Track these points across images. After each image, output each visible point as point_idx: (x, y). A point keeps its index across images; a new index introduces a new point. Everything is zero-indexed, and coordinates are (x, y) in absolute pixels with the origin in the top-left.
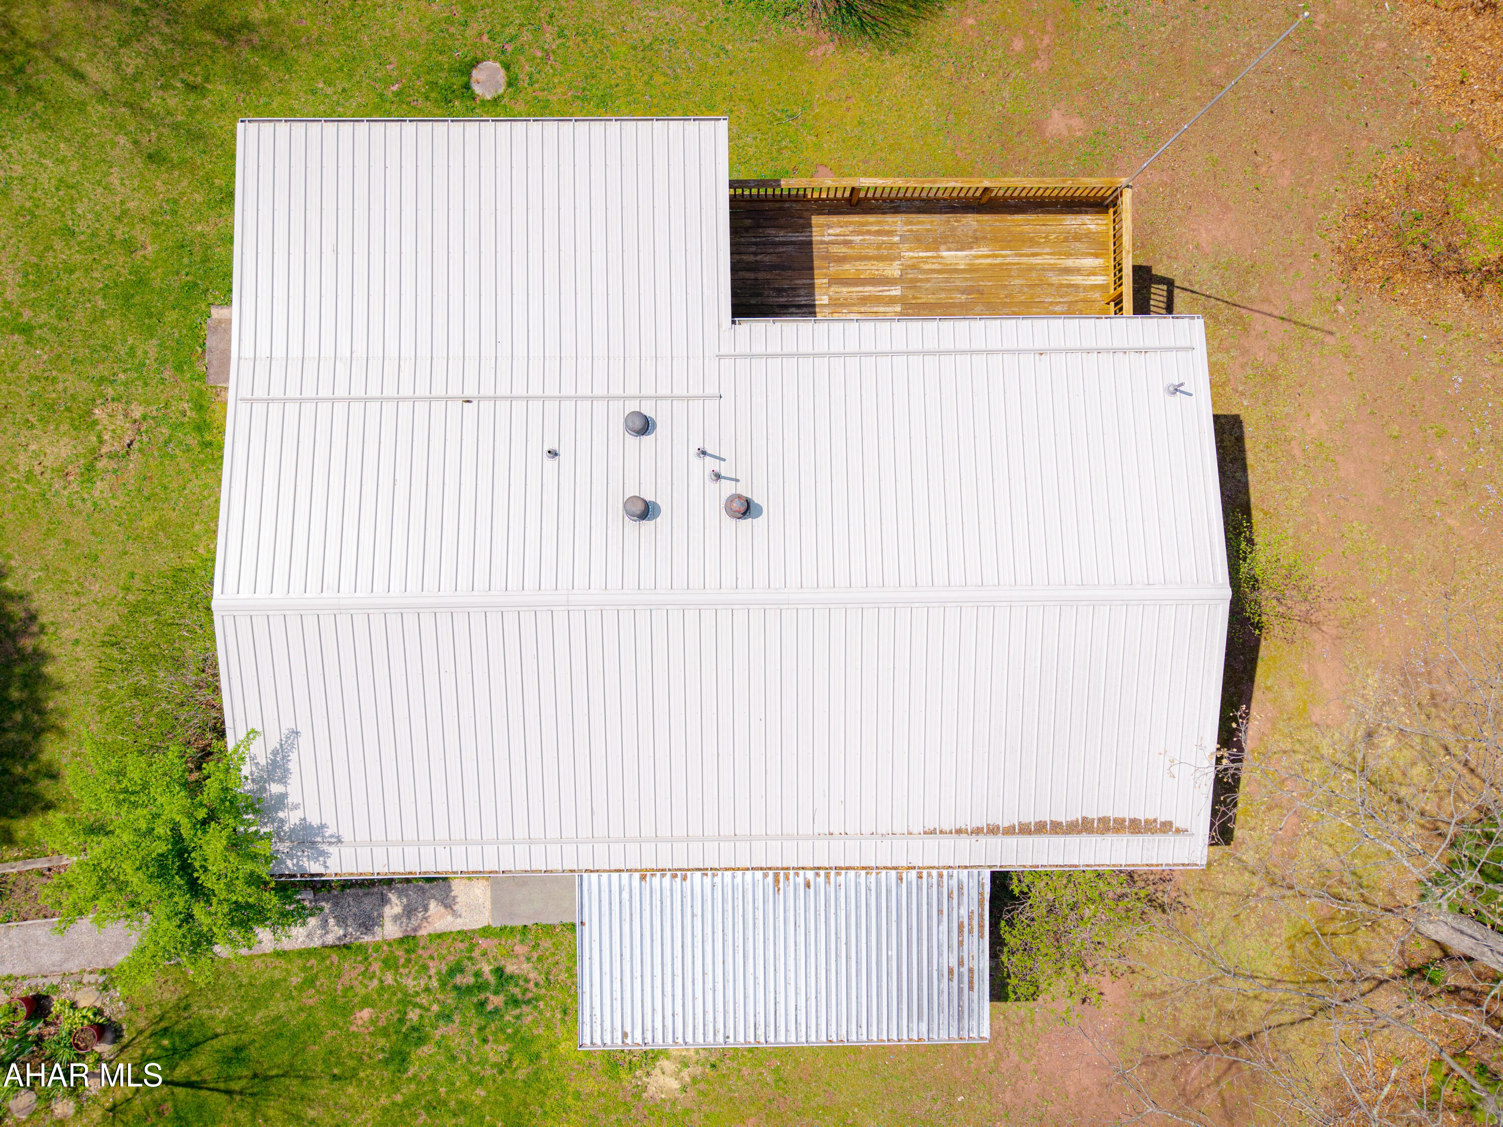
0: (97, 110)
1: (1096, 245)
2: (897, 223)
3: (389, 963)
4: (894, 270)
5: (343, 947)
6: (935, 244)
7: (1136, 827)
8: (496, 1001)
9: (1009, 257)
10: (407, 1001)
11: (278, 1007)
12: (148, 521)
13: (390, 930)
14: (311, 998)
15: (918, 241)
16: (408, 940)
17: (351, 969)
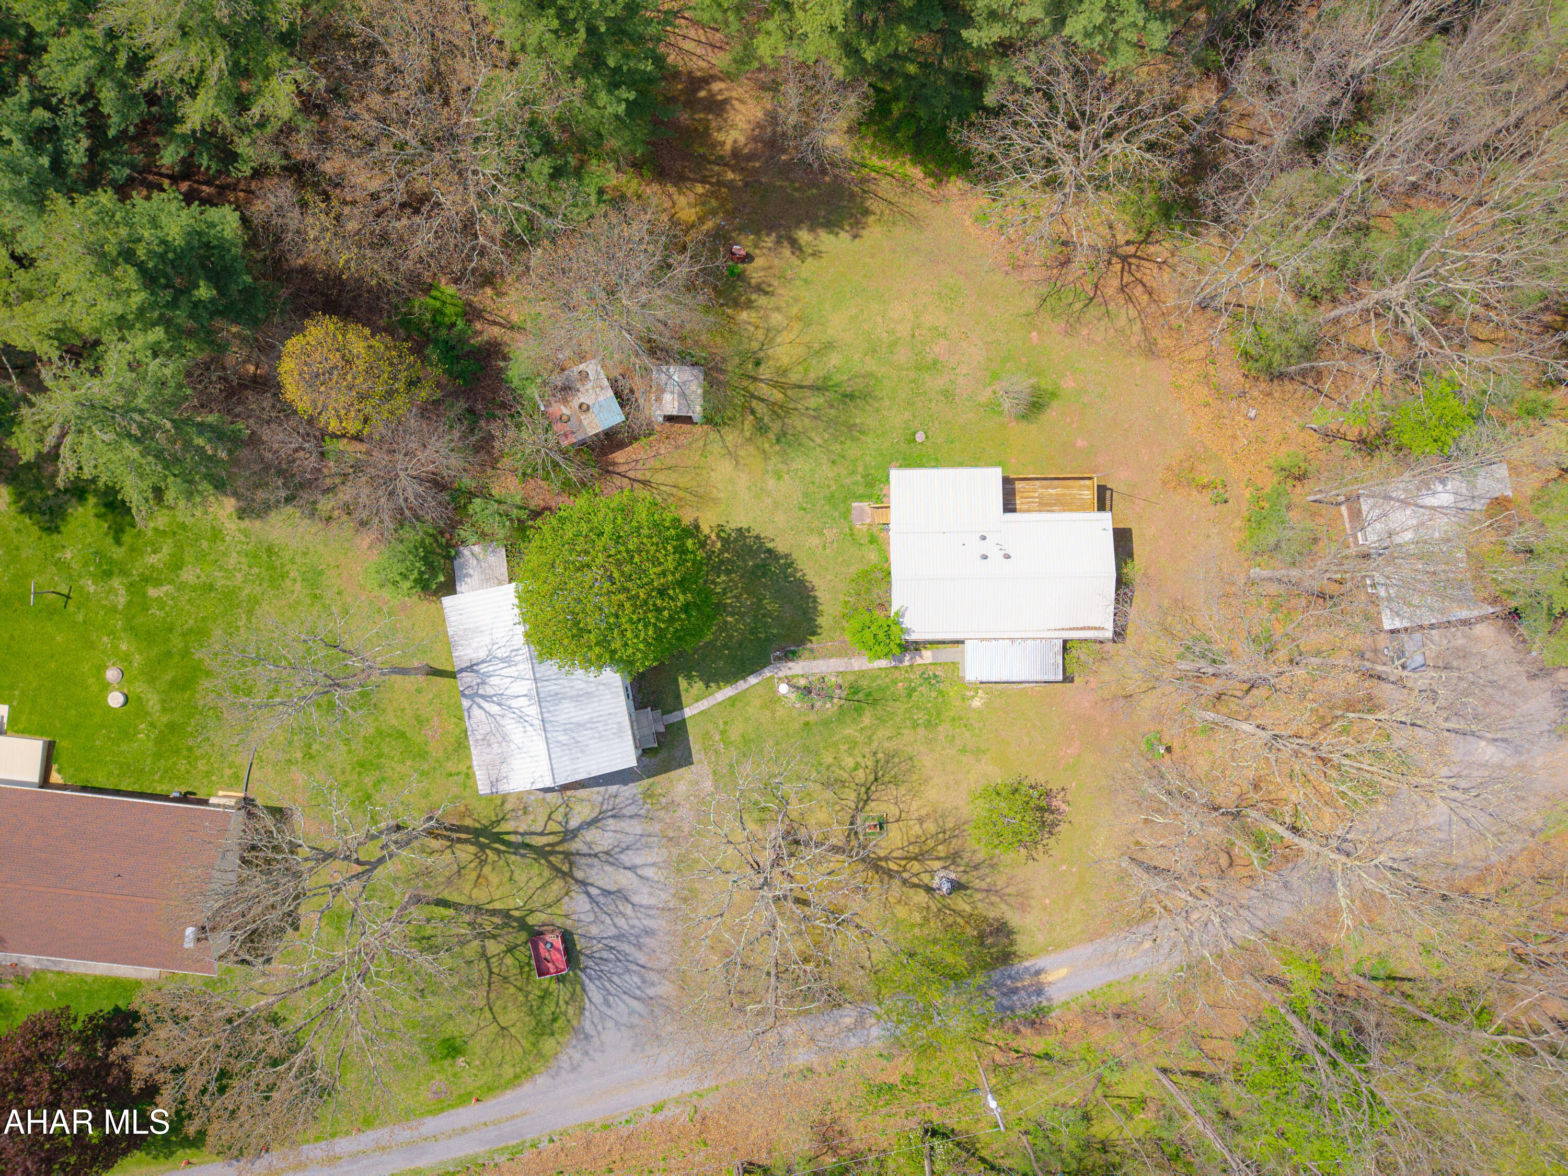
0: (818, 449)
1: (1088, 488)
2: (1037, 483)
3: (907, 672)
4: (1036, 495)
5: (895, 667)
6: (1047, 488)
7: (1096, 628)
8: (933, 682)
9: (1066, 491)
10: (911, 681)
11: (879, 682)
12: (840, 559)
13: (907, 663)
14: (887, 680)
15: (1043, 487)
16: (911, 666)
17: (897, 673)
